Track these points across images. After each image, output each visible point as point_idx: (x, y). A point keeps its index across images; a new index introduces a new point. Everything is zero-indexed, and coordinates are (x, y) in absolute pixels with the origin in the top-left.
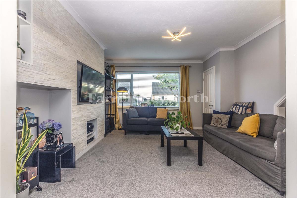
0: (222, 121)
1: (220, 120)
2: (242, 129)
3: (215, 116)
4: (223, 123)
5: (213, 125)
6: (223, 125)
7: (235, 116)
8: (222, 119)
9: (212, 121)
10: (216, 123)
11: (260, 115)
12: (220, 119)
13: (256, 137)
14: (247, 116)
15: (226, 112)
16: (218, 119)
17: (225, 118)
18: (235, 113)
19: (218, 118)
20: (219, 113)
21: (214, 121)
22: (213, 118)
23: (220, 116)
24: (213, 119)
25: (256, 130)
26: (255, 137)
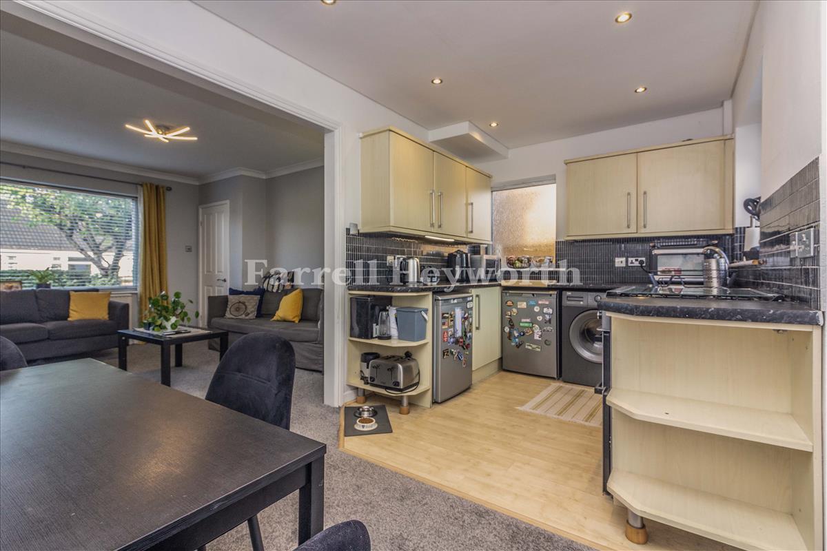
0: (246, 308)
1: (244, 307)
2: (280, 314)
3: (233, 299)
4: (248, 311)
5: (231, 316)
6: (249, 314)
7: (267, 296)
8: (246, 304)
9: (228, 309)
10: (237, 313)
11: (303, 290)
12: (244, 303)
13: (299, 322)
14: (286, 294)
15: (252, 290)
16: (240, 304)
17: (251, 301)
18: (267, 290)
19: (240, 302)
20: (241, 294)
21: (232, 309)
22: (229, 303)
23: (242, 298)
24: (229, 306)
25: (299, 312)
26: (297, 322)
